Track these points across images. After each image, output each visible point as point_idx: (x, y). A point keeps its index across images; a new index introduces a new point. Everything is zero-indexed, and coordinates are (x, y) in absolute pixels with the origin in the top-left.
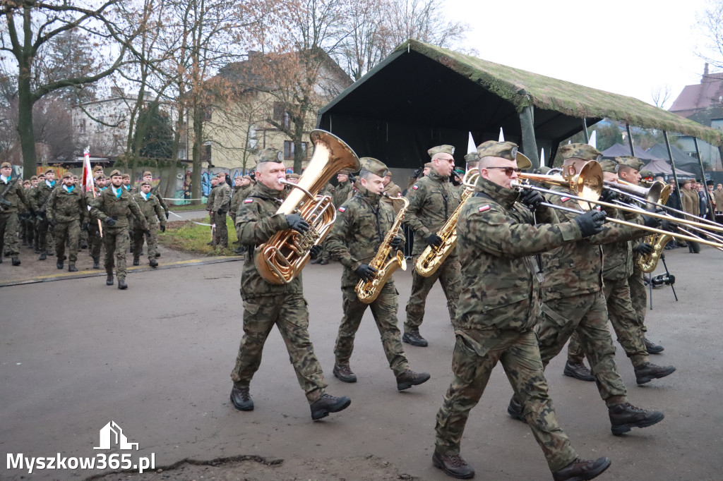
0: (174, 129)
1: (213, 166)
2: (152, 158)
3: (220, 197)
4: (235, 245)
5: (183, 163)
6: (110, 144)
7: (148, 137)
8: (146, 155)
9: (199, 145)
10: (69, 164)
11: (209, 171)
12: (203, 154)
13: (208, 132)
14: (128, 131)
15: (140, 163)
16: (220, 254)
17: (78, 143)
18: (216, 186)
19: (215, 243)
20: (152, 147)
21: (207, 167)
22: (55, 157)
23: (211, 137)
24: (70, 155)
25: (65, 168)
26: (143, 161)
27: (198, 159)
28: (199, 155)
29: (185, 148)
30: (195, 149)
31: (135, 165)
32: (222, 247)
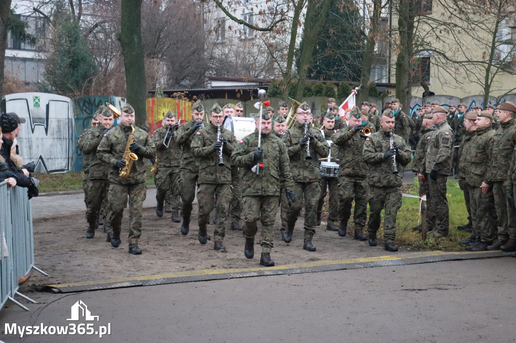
0: (367, 32)
1: (432, 94)
2: (328, 82)
3: (434, 149)
4: (462, 232)
5: (379, 89)
6: (262, 59)
7: (323, 46)
8: (316, 77)
9: (406, 58)
10: (198, 93)
11: (423, 102)
12: (413, 74)
13: (423, 34)
14: (289, 37)
15: (309, 90)
16: (433, 248)
17: (212, 58)
18: (429, 130)
19: (425, 228)
20: (329, 63)
21: (420, 95)
22: (177, 81)
23: (429, 44)
24: (200, 78)
25: (191, 99)
26: (313, 88)
27: (405, 82)
28: (407, 76)
29: (384, 62)
30: (399, 65)
31: (300, 93)
32: (438, 235)
